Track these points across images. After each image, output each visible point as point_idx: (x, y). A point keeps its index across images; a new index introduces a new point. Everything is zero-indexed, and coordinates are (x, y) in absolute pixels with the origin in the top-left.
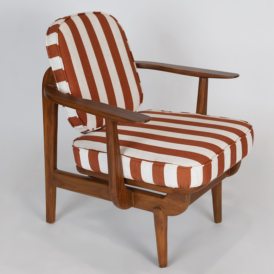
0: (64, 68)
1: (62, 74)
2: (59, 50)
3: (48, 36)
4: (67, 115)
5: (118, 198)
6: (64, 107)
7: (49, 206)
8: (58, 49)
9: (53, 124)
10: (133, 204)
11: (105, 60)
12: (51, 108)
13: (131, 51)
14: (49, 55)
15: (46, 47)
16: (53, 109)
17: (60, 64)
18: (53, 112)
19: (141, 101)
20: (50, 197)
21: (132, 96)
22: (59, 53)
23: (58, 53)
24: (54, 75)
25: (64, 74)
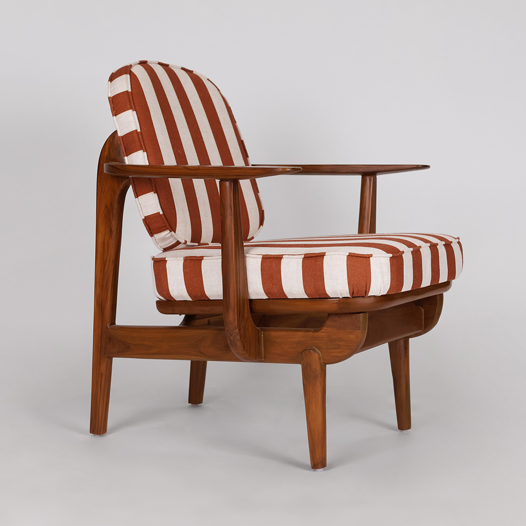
0: (139, 128)
1: (136, 138)
2: (131, 99)
3: (112, 82)
4: (141, 212)
5: (240, 330)
6: (137, 199)
7: (98, 398)
8: (131, 97)
9: (114, 234)
10: (263, 354)
11: (202, 139)
12: (111, 205)
13: (242, 139)
14: (114, 110)
15: (109, 98)
16: (116, 206)
17: (134, 123)
18: (115, 212)
19: (261, 222)
20: (101, 378)
21: (247, 207)
22: (132, 105)
23: (130, 104)
24: (122, 144)
25: (139, 138)
